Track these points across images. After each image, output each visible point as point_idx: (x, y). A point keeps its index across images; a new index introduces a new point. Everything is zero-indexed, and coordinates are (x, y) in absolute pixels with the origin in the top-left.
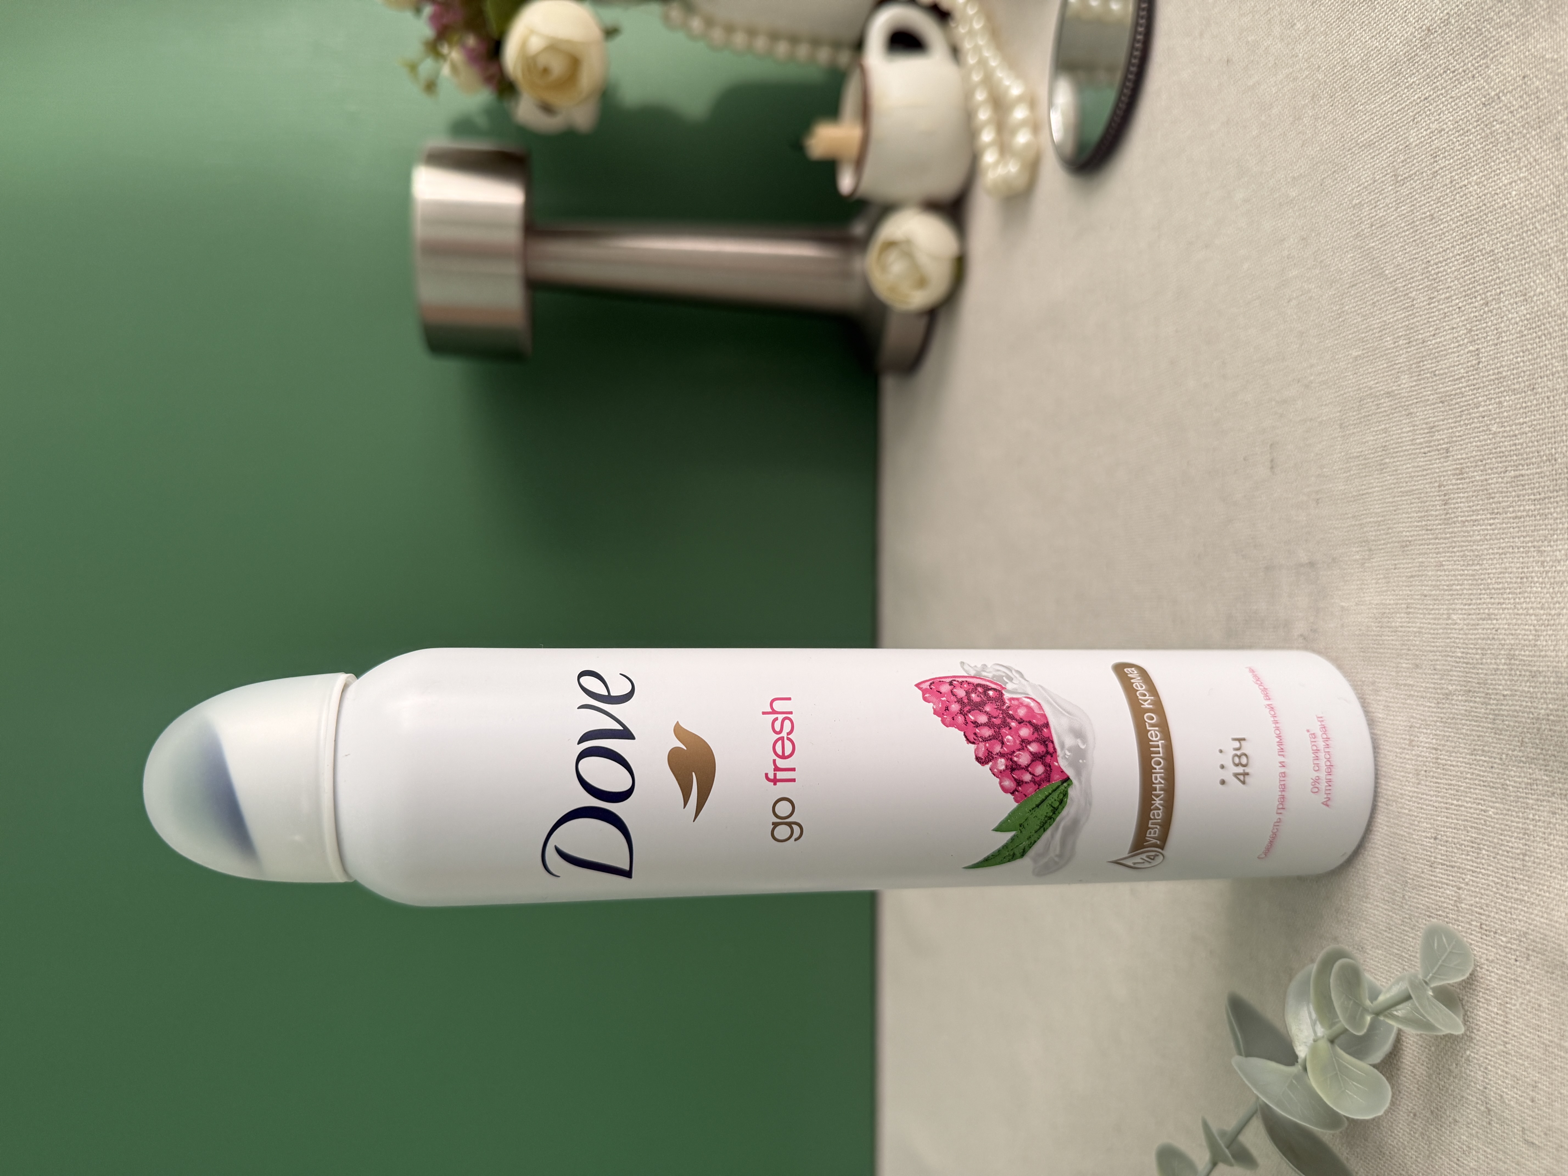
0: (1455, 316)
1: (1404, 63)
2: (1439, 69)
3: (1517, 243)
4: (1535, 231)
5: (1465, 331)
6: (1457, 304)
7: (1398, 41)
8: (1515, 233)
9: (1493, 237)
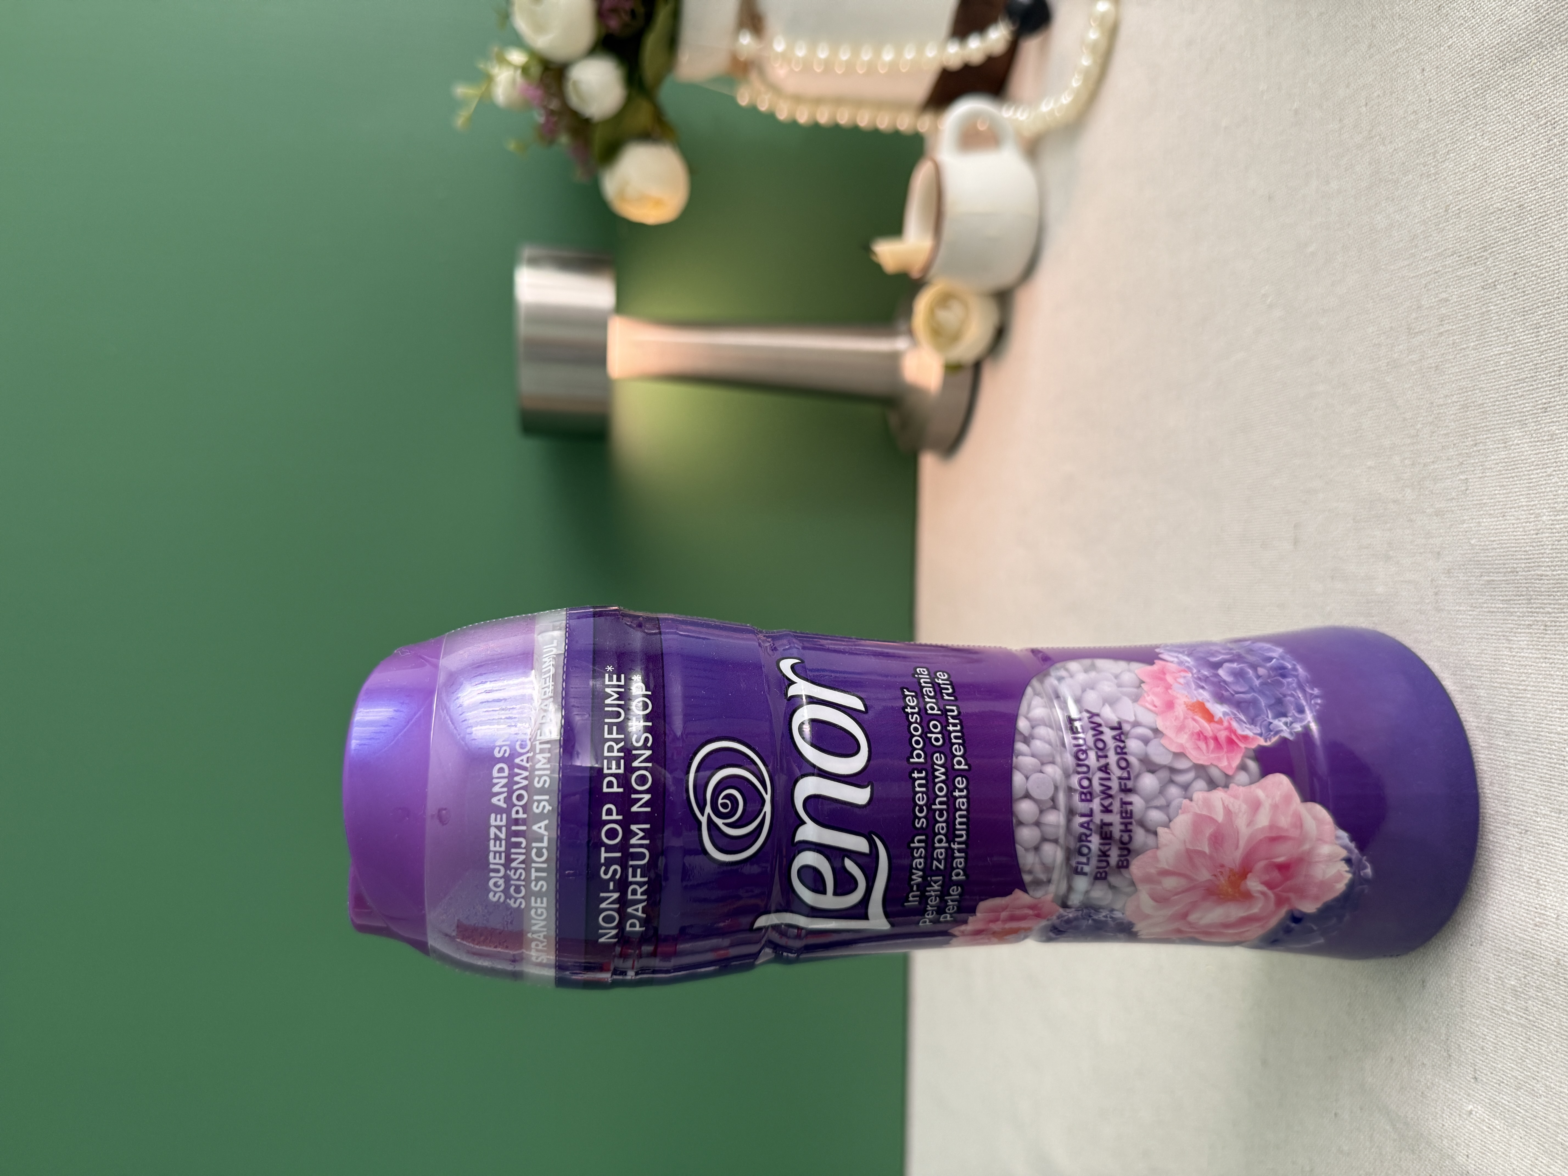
0: (1451, 450)
1: (1421, 239)
2: (1447, 251)
3: (1502, 402)
4: (1516, 395)
5: (1458, 463)
6: (1453, 441)
7: (1417, 221)
8: (1501, 394)
9: (1484, 393)
